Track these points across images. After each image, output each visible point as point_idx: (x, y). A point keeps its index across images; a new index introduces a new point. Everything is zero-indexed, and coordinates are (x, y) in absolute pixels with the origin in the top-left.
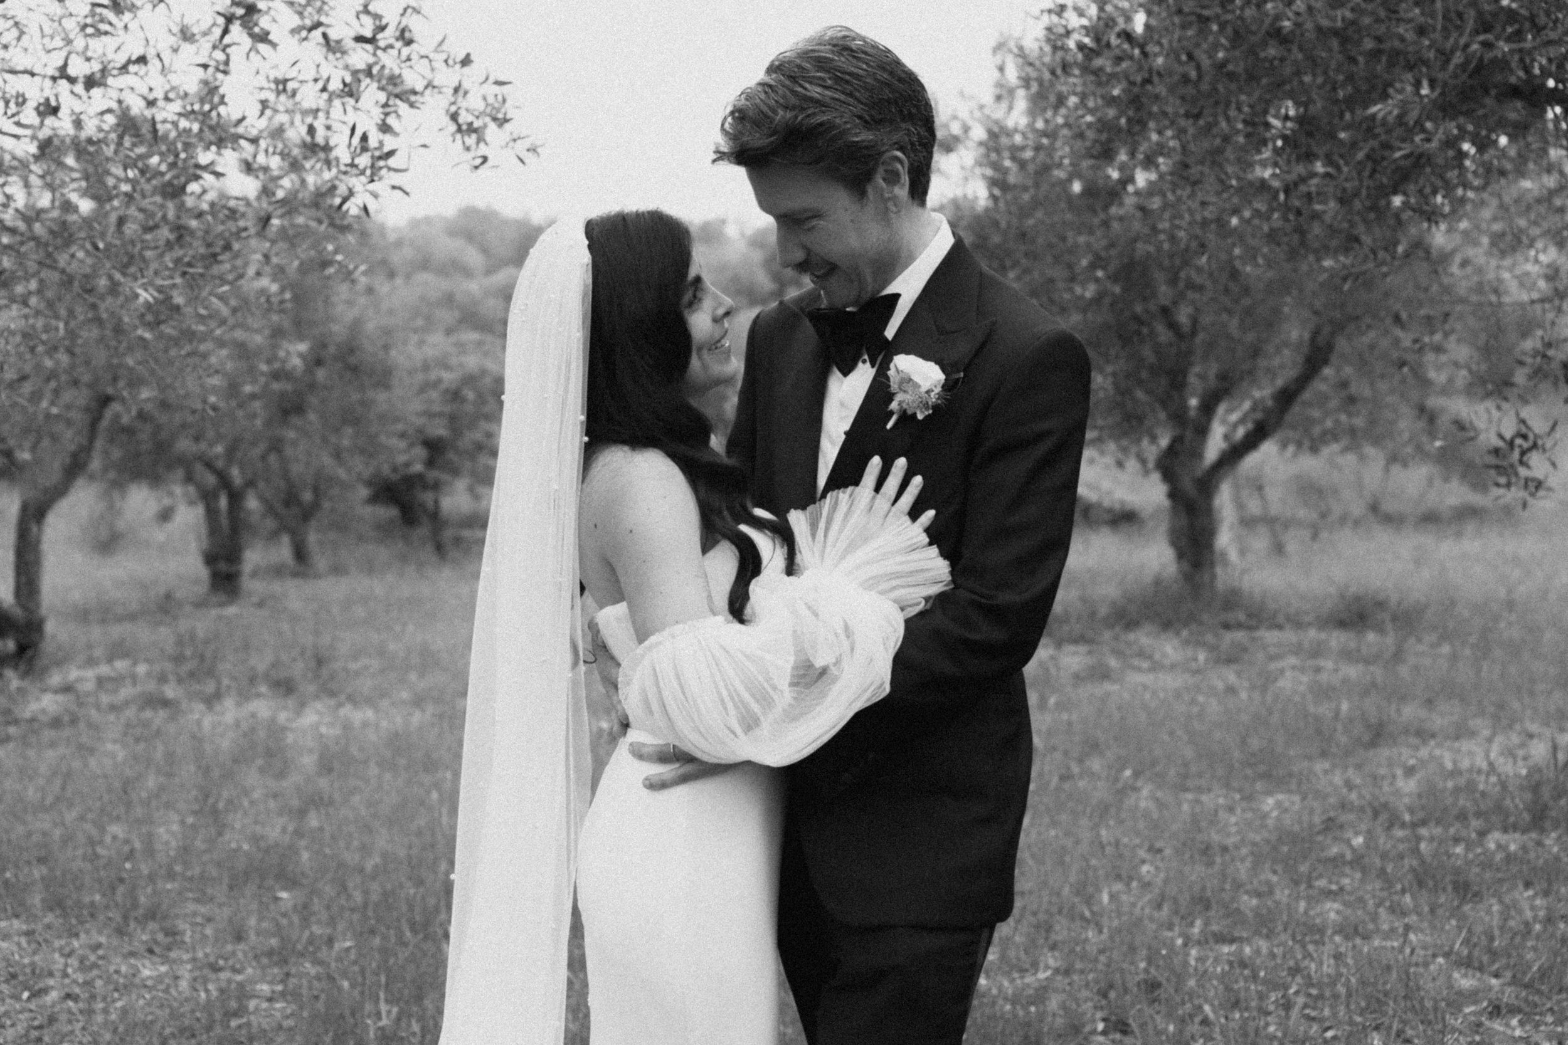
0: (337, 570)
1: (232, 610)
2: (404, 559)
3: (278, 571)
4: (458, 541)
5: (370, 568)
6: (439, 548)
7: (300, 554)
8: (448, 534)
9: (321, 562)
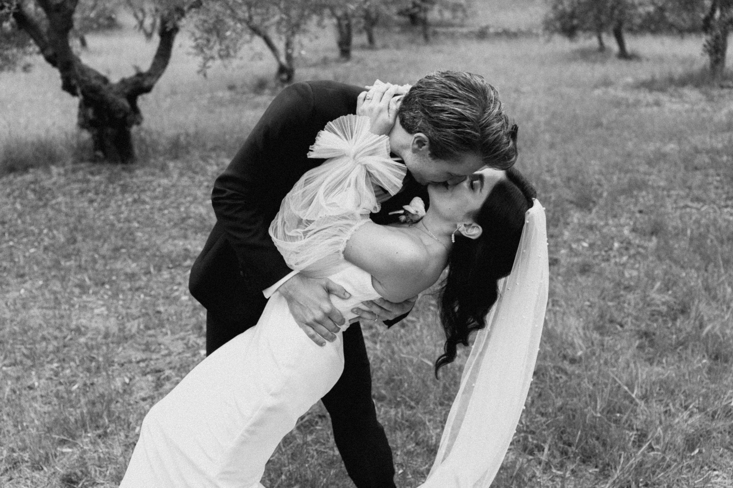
0: (385, 47)
1: (348, 64)
2: (412, 42)
3: (363, 47)
4: (435, 33)
5: (398, 47)
6: (426, 37)
7: (371, 40)
8: (430, 30)
9: (378, 42)
